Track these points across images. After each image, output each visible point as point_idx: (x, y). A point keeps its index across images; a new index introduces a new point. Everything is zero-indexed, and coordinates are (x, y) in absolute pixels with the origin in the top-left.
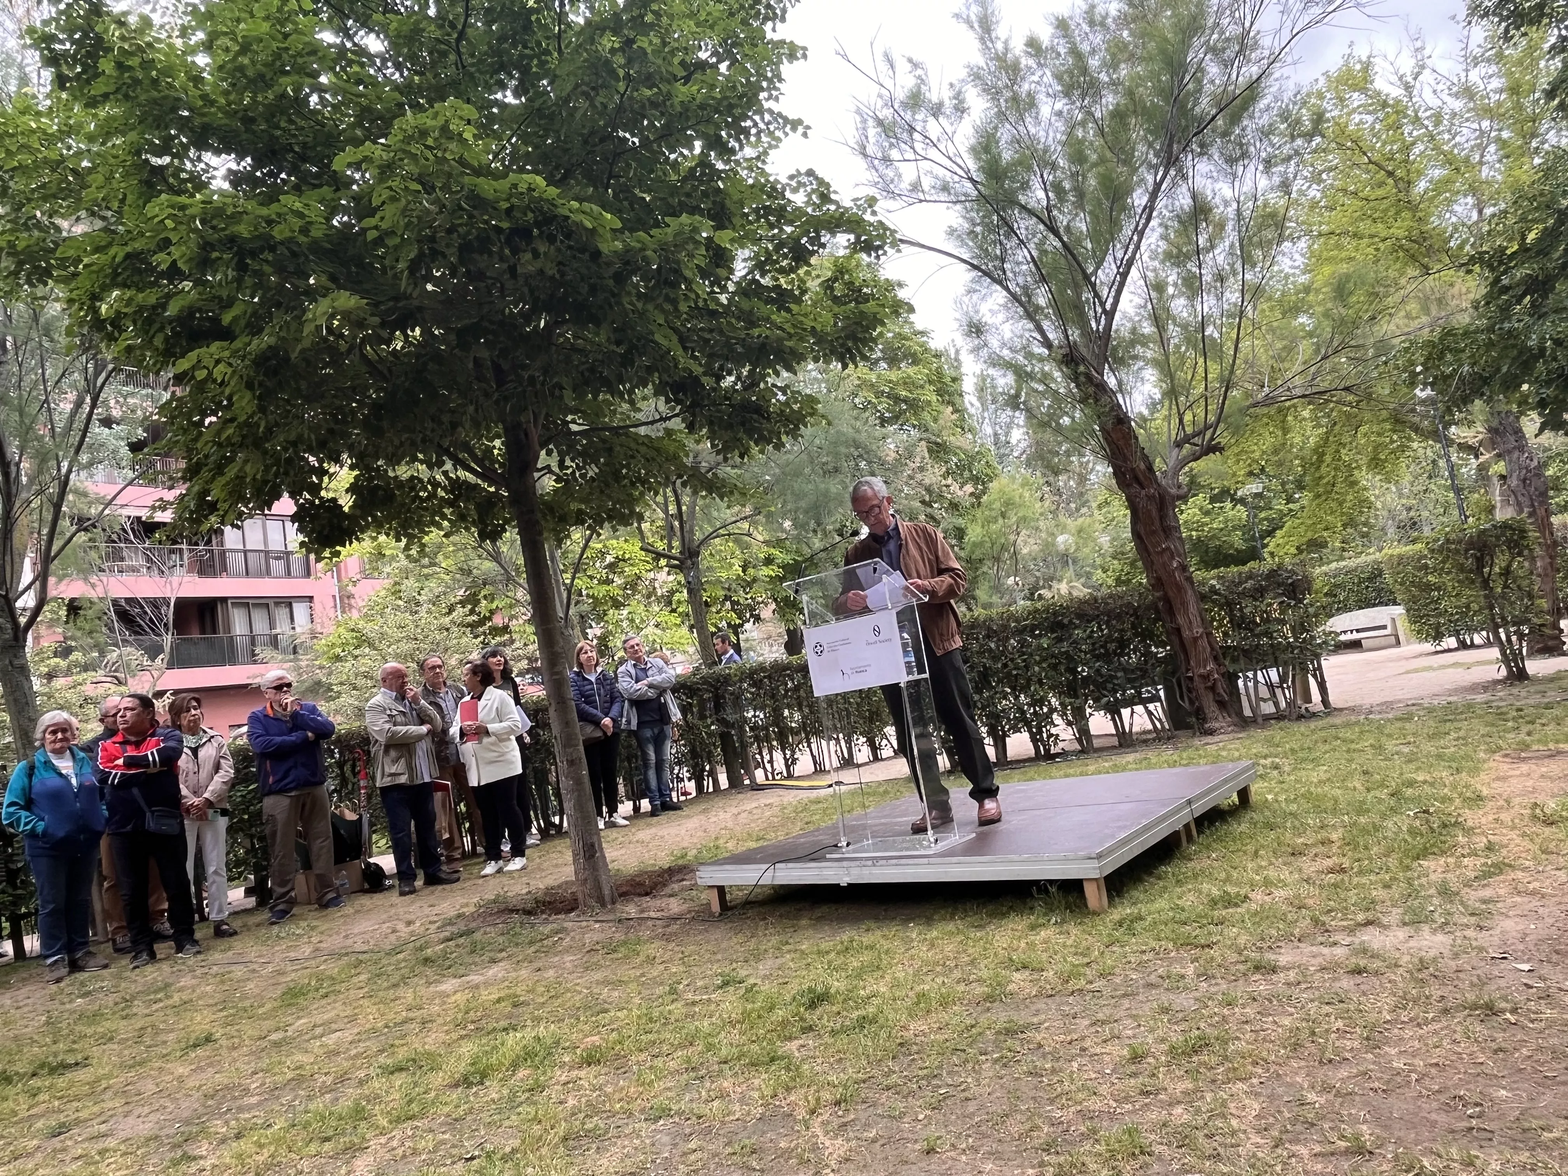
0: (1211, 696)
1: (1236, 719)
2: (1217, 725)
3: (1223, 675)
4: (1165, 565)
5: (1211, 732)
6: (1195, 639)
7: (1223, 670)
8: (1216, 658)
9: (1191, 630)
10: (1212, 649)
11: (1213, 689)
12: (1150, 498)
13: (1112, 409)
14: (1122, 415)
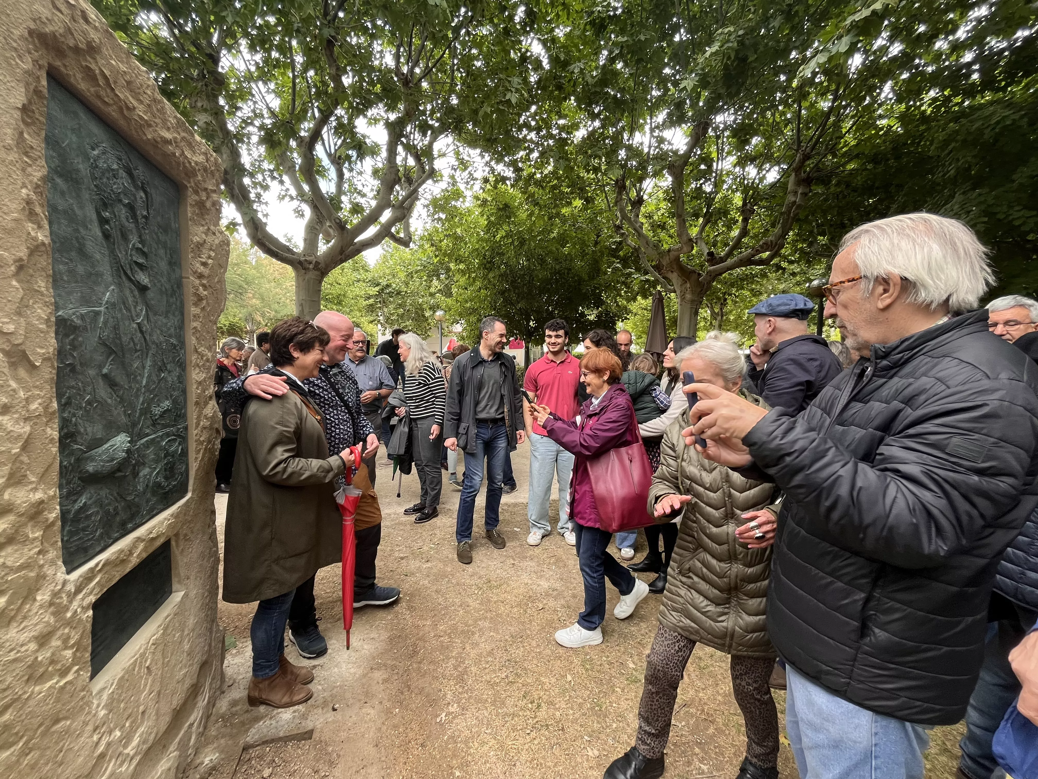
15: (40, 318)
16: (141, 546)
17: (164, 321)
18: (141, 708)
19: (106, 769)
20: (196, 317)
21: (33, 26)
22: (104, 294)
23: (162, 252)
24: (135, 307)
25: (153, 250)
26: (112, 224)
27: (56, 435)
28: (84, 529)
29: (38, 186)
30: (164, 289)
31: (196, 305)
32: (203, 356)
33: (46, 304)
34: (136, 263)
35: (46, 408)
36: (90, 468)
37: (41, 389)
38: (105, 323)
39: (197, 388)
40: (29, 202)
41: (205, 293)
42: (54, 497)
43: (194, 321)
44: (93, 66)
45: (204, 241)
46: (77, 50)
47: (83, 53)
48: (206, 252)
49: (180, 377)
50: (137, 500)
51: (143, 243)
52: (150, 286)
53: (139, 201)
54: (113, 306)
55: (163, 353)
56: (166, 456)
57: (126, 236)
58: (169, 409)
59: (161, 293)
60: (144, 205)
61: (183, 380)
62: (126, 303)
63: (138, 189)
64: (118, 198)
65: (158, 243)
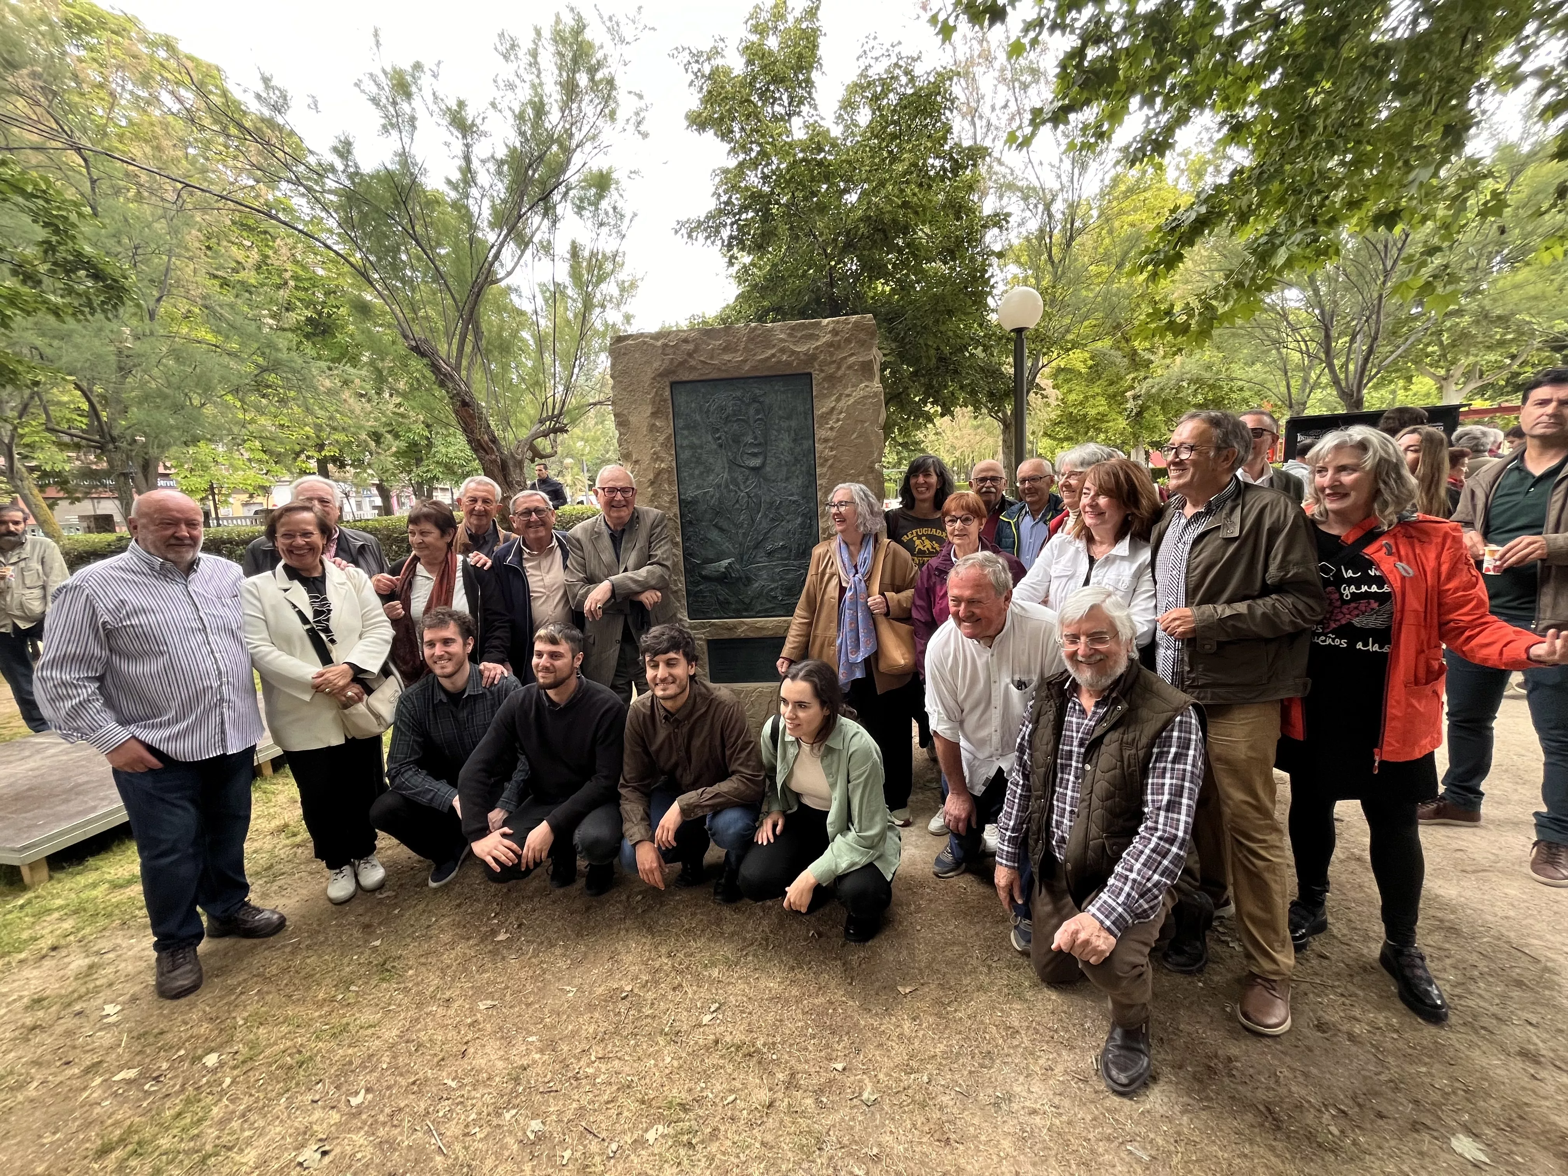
12: (492, 461)
13: (458, 394)
14: (467, 399)
15: (667, 502)
16: (745, 627)
17: (784, 485)
21: (654, 375)
22: (713, 480)
23: (784, 435)
24: (744, 483)
25: (773, 438)
26: (723, 438)
27: (679, 553)
28: (703, 602)
29: (663, 443)
30: (783, 462)
31: (822, 465)
34: (748, 454)
36: (705, 572)
38: (712, 497)
41: (835, 452)
44: (693, 363)
45: (833, 409)
46: (681, 364)
47: (686, 361)
48: (834, 417)
49: (802, 525)
50: (747, 601)
51: (755, 438)
52: (763, 465)
53: (752, 411)
54: (719, 486)
55: (777, 508)
56: (782, 579)
57: (736, 440)
58: (783, 547)
59: (780, 465)
60: (757, 412)
61: (811, 526)
62: (734, 481)
63: (749, 404)
64: (727, 420)
65: (779, 431)
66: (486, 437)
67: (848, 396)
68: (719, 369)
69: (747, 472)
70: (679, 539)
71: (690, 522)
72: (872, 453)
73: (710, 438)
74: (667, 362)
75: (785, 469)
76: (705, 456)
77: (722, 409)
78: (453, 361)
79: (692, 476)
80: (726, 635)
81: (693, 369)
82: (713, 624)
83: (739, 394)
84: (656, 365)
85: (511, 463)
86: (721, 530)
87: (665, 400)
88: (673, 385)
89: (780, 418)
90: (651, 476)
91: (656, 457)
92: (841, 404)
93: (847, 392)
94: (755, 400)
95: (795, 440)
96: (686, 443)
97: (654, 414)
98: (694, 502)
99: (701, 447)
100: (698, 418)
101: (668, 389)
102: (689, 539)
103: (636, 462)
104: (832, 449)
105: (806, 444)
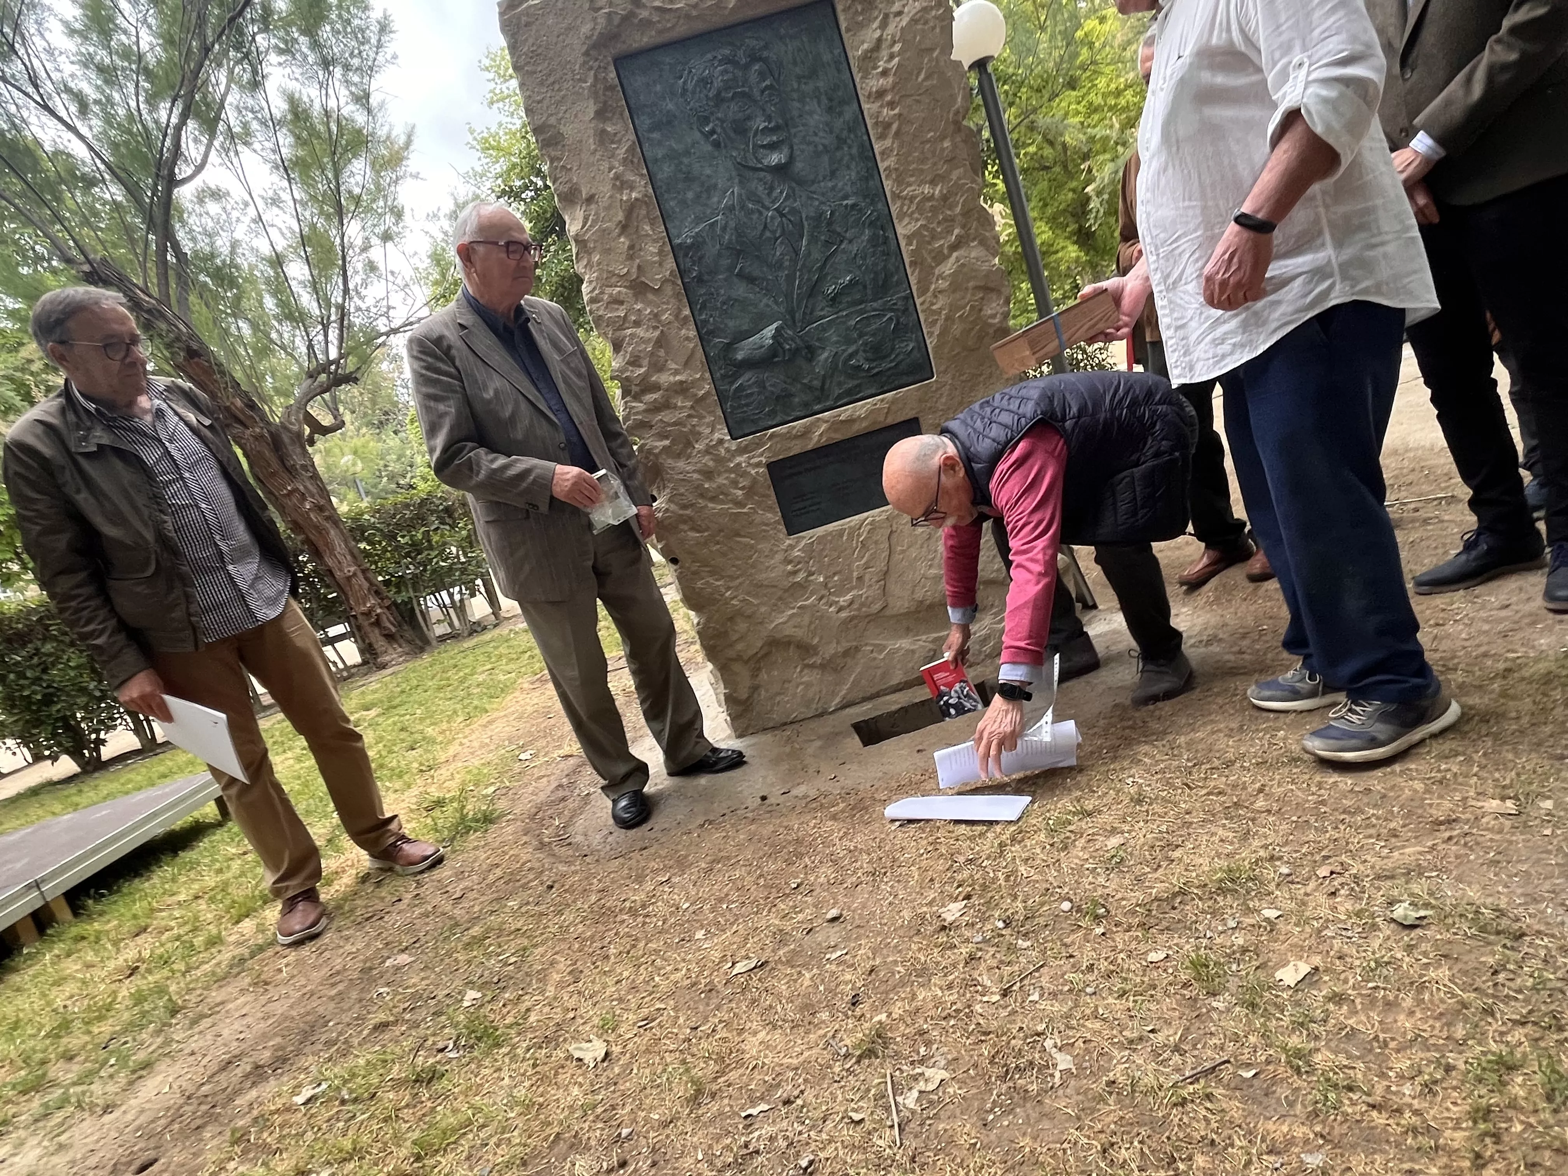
0: (377, 631)
1: (407, 649)
2: (388, 658)
3: (388, 608)
4: (296, 508)
5: (383, 666)
6: (349, 579)
7: (387, 603)
8: (377, 593)
9: (341, 570)
10: (371, 584)
11: (377, 623)
12: (259, 438)
13: (178, 339)
14: (195, 346)
15: (652, 254)
16: (824, 427)
17: (830, 184)
18: (855, 574)
19: (807, 599)
20: (884, 153)
21: (585, 48)
22: (720, 202)
23: (812, 105)
24: (769, 194)
25: (795, 113)
26: (719, 130)
27: (693, 333)
28: (747, 405)
29: (625, 159)
30: (820, 148)
31: (882, 137)
32: (912, 199)
33: (655, 241)
34: (763, 147)
35: (677, 317)
36: (740, 356)
37: (668, 303)
38: (724, 229)
39: (909, 244)
40: (617, 177)
41: (897, 111)
42: (702, 378)
43: (883, 160)
44: (644, 14)
45: (880, 40)
46: (626, 19)
47: (631, 15)
48: (884, 53)
49: (873, 240)
50: (817, 383)
51: (769, 119)
52: (791, 159)
53: (753, 77)
54: (731, 208)
55: (830, 223)
56: (861, 336)
57: (740, 129)
58: (852, 284)
59: (817, 154)
60: (762, 76)
61: (886, 240)
62: (753, 196)
63: (747, 67)
64: (719, 100)
65: (801, 100)
66: (239, 403)
67: (899, 13)
68: (688, 17)
69: (769, 177)
70: (687, 312)
71: (700, 280)
72: (953, 98)
73: (697, 135)
74: (602, 21)
75: (826, 158)
76: (696, 167)
77: (704, 82)
78: (155, 291)
79: (683, 203)
80: (796, 448)
81: (646, 24)
82: (772, 436)
83: (727, 52)
84: (586, 29)
85: (286, 438)
86: (751, 280)
87: (611, 88)
88: (620, 62)
89: (799, 78)
90: (620, 216)
91: (621, 183)
92: (891, 29)
93: (896, 7)
94: (754, 58)
95: (830, 110)
96: (660, 153)
97: (600, 114)
98: (697, 245)
99: (687, 153)
100: (671, 106)
101: (612, 68)
102: (704, 307)
103: (590, 199)
104: (892, 105)
105: (849, 112)
